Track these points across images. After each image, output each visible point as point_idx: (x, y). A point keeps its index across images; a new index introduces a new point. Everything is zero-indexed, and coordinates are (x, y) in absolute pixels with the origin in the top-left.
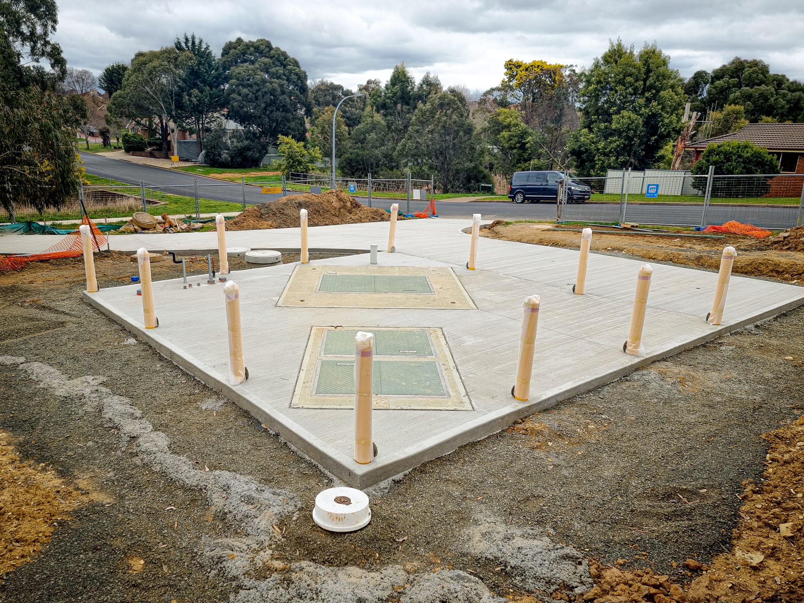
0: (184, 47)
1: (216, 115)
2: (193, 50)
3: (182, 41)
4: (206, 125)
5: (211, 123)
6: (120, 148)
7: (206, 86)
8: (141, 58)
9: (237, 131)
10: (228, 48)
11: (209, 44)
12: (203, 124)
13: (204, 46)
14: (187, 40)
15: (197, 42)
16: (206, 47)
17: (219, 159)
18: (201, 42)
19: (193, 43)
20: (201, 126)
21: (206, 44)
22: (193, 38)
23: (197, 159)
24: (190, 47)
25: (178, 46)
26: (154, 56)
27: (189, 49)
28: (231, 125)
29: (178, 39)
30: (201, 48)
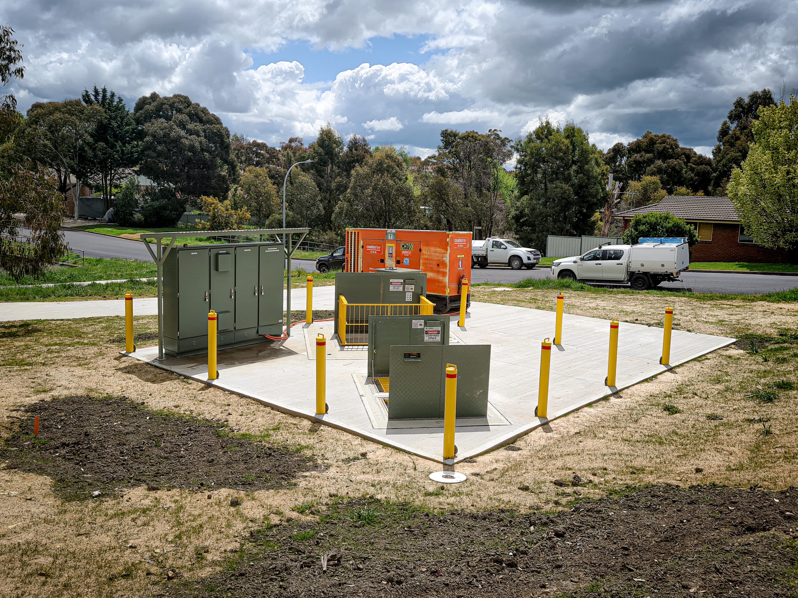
0: (94, 100)
1: (127, 171)
2: (103, 104)
3: (91, 93)
4: (115, 181)
5: (121, 180)
7: (117, 142)
8: (39, 110)
9: (152, 188)
10: (142, 103)
11: (122, 97)
12: (111, 180)
13: (116, 100)
14: (96, 91)
15: (108, 95)
16: (118, 100)
17: (131, 219)
18: (113, 95)
19: (104, 96)
21: (119, 98)
22: (104, 91)
23: (102, 217)
24: (101, 100)
25: (86, 98)
26: (55, 108)
27: (98, 102)
28: (144, 181)
29: (87, 92)
30: (112, 101)
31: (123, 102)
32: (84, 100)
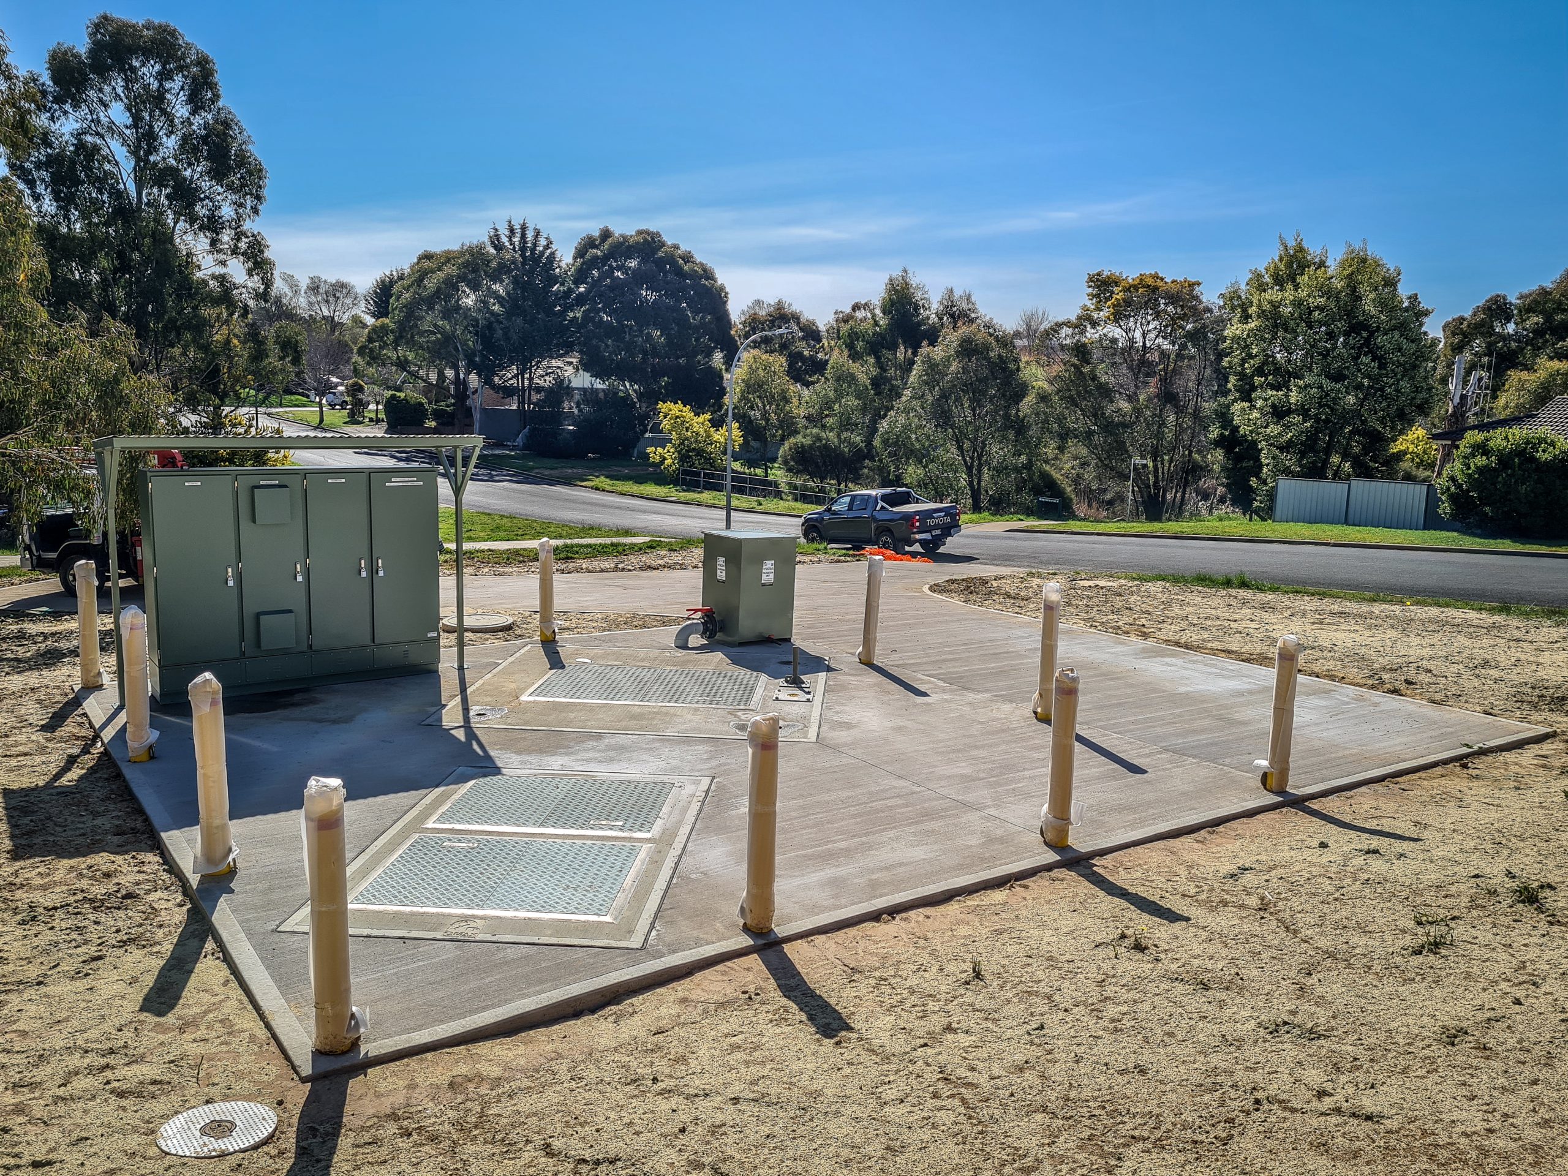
0: (507, 244)
1: (556, 363)
2: (521, 249)
3: (504, 232)
4: (536, 381)
5: (546, 378)
6: (378, 421)
8: (426, 264)
9: (594, 391)
10: (586, 247)
11: (552, 238)
12: (531, 379)
13: (542, 242)
14: (512, 231)
15: (530, 234)
16: (545, 242)
17: (553, 443)
18: (537, 234)
19: (523, 236)
20: (526, 383)
21: (547, 238)
22: (523, 226)
23: (514, 441)
24: (518, 243)
25: (495, 242)
26: (447, 259)
27: (515, 249)
28: (582, 380)
29: (496, 230)
30: (535, 245)
31: (554, 247)
32: (492, 243)
